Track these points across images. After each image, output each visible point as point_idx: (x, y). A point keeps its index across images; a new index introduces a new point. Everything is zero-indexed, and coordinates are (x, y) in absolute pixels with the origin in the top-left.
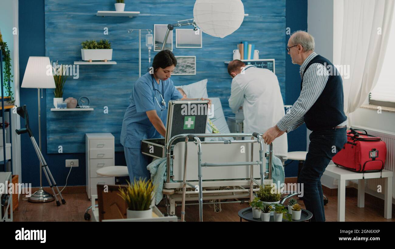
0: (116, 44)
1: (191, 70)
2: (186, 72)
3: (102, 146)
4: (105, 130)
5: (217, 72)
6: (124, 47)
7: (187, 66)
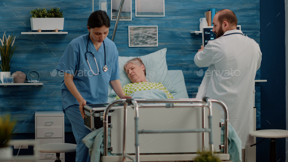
0: (70, 13)
1: (153, 41)
2: (147, 43)
3: (50, 124)
4: (57, 108)
5: (182, 44)
6: (77, 16)
7: (148, 37)
